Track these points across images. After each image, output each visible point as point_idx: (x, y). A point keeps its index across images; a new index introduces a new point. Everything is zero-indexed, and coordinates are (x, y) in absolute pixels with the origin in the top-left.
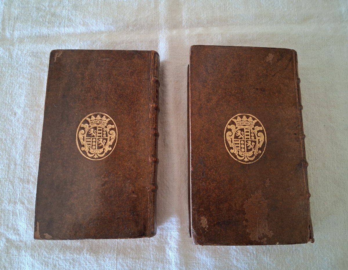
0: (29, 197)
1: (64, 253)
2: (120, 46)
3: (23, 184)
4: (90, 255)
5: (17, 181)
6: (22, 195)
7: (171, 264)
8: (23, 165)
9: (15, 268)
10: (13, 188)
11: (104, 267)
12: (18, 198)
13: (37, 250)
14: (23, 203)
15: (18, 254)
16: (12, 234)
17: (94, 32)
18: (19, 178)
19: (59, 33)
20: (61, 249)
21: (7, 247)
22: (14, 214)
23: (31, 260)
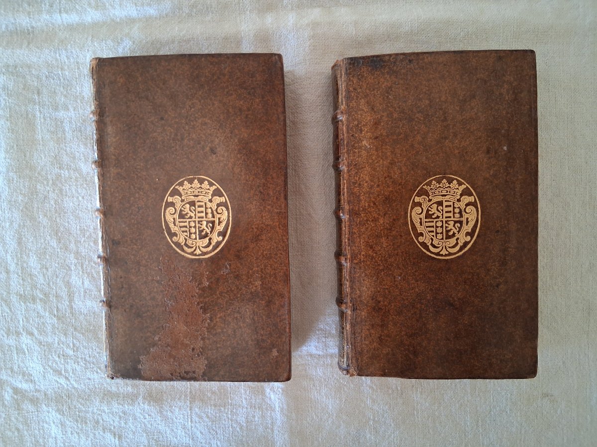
0: (39, 324)
1: (109, 403)
2: (167, 48)
3: (25, 303)
4: (149, 404)
5: (14, 299)
6: (28, 321)
7: (274, 410)
8: (20, 272)
9: (34, 430)
10: (11, 310)
11: (172, 421)
12: (22, 325)
13: (66, 402)
14: (31, 334)
15: (35, 410)
16: (21, 382)
17: (118, 20)
18: (17, 294)
19: (53, 24)
20: (103, 398)
21: (16, 400)
22: (20, 351)
23: (59, 416)
